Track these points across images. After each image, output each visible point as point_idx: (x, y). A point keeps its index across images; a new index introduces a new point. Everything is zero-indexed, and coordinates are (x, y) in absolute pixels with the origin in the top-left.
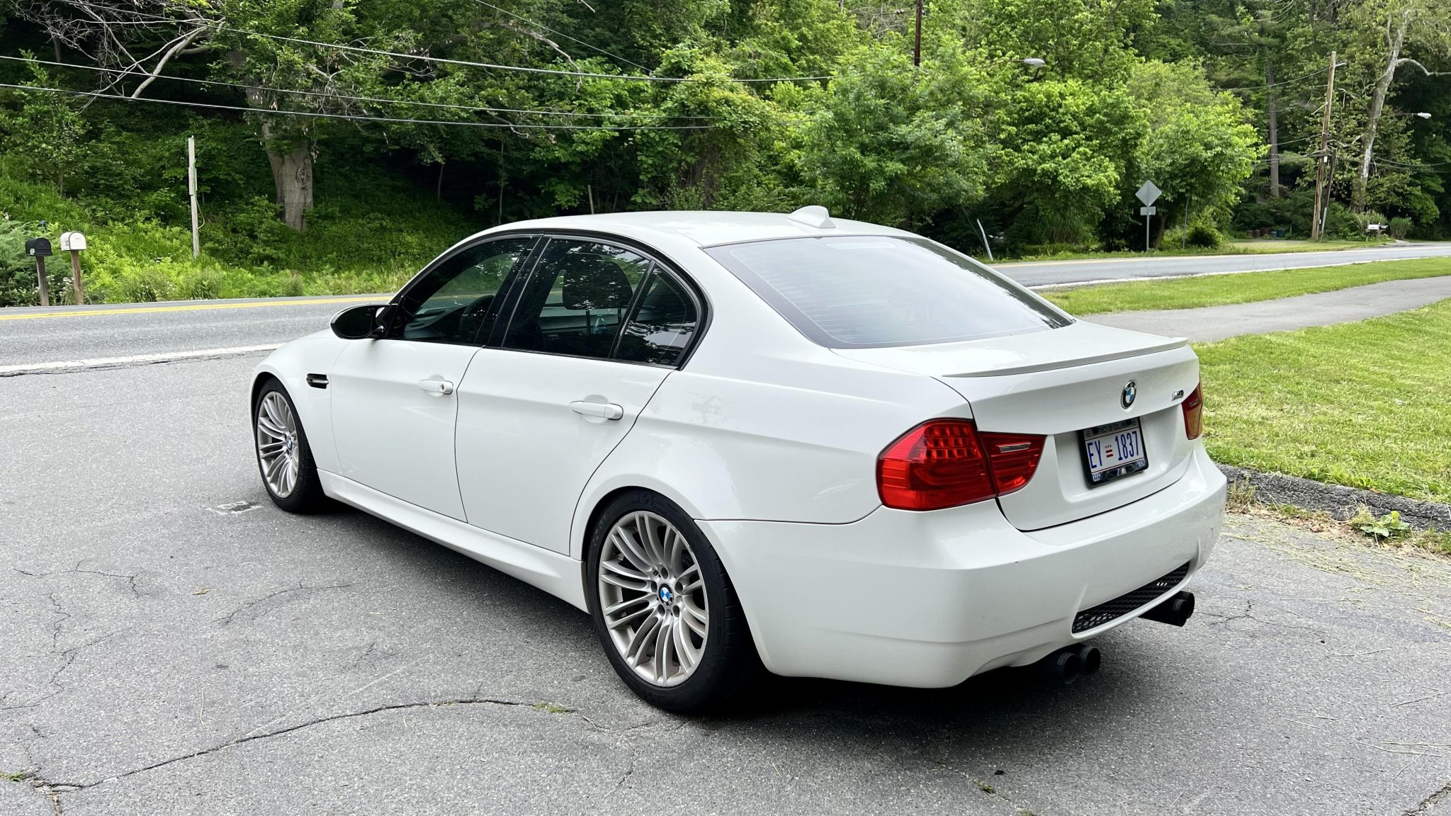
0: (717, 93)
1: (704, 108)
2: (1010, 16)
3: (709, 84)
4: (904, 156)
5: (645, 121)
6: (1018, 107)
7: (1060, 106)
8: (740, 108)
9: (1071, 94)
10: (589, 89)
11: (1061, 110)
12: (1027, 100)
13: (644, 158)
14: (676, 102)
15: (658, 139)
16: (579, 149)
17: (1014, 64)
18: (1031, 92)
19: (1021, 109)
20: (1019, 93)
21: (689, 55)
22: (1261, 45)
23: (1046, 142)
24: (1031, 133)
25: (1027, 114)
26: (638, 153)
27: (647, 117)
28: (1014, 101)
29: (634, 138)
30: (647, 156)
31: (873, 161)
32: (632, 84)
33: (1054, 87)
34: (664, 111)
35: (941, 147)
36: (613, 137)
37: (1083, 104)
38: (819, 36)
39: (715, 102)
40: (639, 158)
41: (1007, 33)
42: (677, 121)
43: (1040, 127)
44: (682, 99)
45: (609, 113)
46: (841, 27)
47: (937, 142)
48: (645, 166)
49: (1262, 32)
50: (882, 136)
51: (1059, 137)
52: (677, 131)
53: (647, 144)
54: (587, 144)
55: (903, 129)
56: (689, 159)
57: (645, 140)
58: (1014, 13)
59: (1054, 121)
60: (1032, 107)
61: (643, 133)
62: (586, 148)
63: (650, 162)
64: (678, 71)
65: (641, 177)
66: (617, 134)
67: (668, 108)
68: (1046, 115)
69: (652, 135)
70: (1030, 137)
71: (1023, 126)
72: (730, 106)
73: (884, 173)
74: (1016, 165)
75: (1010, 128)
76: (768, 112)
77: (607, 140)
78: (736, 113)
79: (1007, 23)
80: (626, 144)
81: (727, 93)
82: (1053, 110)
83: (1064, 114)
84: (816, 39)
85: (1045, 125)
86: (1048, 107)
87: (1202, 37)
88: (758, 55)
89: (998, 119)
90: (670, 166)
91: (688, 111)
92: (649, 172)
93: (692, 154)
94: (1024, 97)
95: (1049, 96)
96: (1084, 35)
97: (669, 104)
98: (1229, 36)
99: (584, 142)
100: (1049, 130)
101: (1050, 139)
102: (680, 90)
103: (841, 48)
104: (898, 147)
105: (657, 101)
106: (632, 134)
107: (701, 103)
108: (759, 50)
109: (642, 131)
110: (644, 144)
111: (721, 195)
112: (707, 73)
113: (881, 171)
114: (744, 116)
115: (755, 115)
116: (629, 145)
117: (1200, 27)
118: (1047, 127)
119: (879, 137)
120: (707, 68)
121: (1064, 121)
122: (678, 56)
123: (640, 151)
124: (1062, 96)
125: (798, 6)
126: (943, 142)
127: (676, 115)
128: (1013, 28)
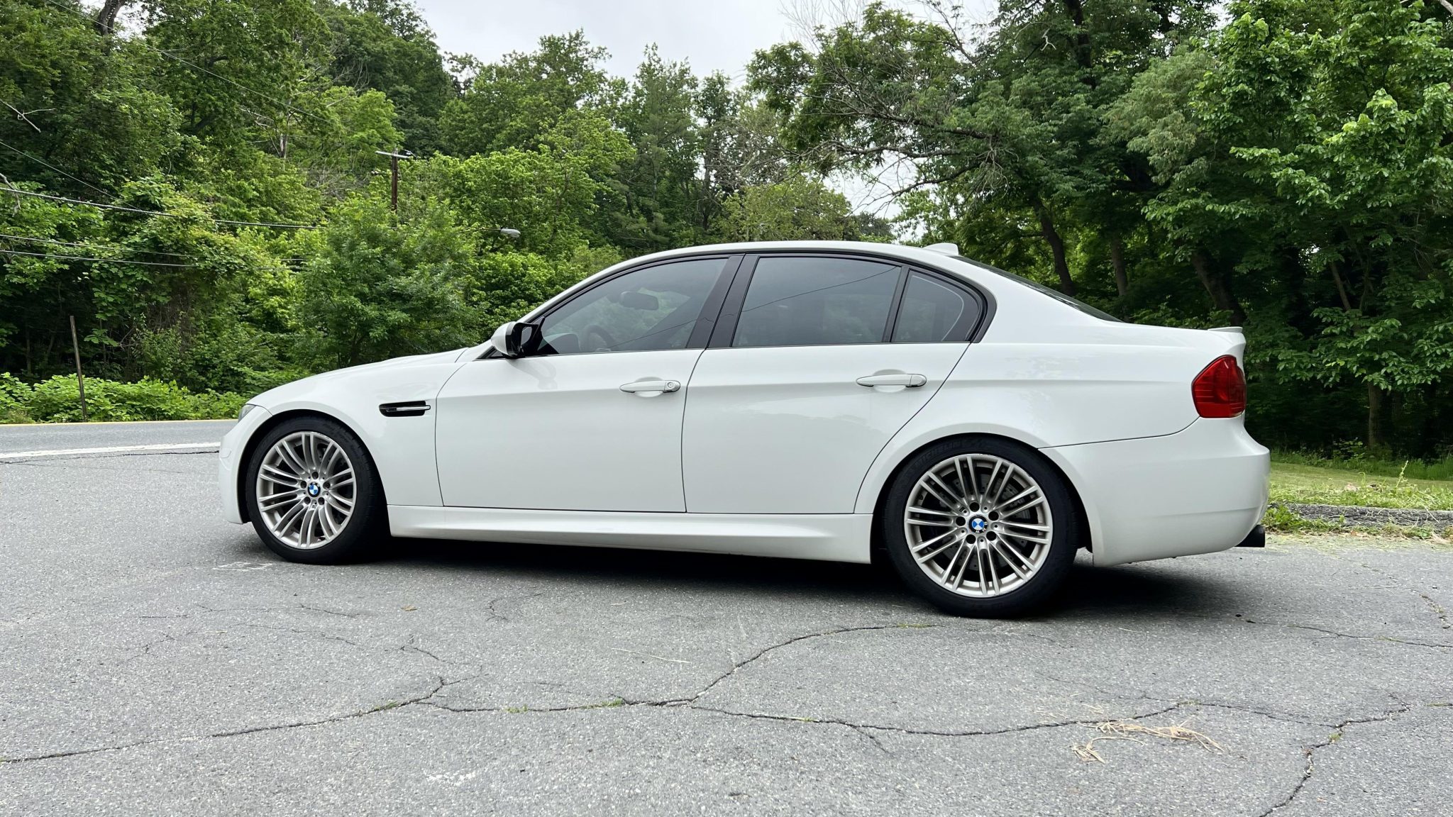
0: (196, 232)
1: (181, 246)
2: (469, 190)
3: (189, 221)
4: (405, 307)
5: (104, 255)
6: (486, 273)
7: (524, 275)
8: (222, 249)
9: (532, 266)
10: (25, 214)
11: (526, 279)
12: (493, 268)
13: (103, 295)
14: (146, 237)
15: (121, 276)
16: (15, 280)
17: (480, 235)
18: (496, 261)
19: (488, 275)
20: (485, 261)
21: (158, 190)
22: (656, 242)
23: (514, 307)
24: (499, 298)
25: (493, 281)
26: (94, 289)
27: (103, 250)
28: (481, 268)
29: (90, 272)
30: (107, 294)
31: (374, 310)
32: (81, 215)
33: (518, 259)
34: (128, 246)
35: (443, 299)
36: (61, 269)
37: (545, 275)
38: (270, 189)
39: (196, 240)
40: (96, 295)
41: (468, 206)
42: (147, 257)
43: (507, 293)
44: (152, 234)
45: (52, 243)
46: (292, 183)
47: (437, 294)
48: (104, 304)
49: (656, 231)
50: (381, 286)
51: (526, 303)
52: (145, 269)
53: (107, 279)
54: (25, 276)
55: (403, 281)
56: (161, 299)
57: (104, 275)
58: (473, 188)
59: (520, 289)
60: (498, 275)
61: (101, 268)
62: (23, 281)
63: (111, 300)
64: (146, 203)
65: (98, 316)
66: (66, 267)
67: (135, 243)
68: (511, 283)
69: (114, 270)
70: (498, 302)
71: (491, 291)
72: (210, 246)
73: (386, 321)
74: (490, 326)
75: (481, 292)
76: (253, 255)
77: (54, 274)
78: (219, 254)
79: (468, 197)
80: (80, 279)
81: (207, 233)
82: (517, 279)
83: (528, 283)
84: (267, 191)
85: (511, 291)
86: (513, 276)
87: (608, 231)
88: (216, 199)
89: (469, 283)
90: (137, 306)
91: (163, 247)
92: (109, 311)
93: (164, 294)
94: (490, 265)
95: (512, 265)
96: (535, 215)
97: (137, 239)
98: (630, 231)
99: (20, 273)
100: (515, 297)
101: (518, 304)
102: (154, 223)
103: (293, 204)
104: (399, 298)
105: (118, 233)
106: (88, 269)
107: (177, 242)
108: (219, 195)
109: (100, 265)
110: (102, 280)
111: (199, 339)
112: (187, 210)
113: (383, 320)
114: (229, 258)
115: (239, 257)
116: (84, 280)
117: (607, 222)
118: (513, 294)
119: (378, 287)
120: (178, 205)
121: (529, 289)
122: (144, 190)
123: (99, 287)
124: (524, 266)
125: (244, 157)
126: (444, 295)
127: (146, 251)
128: (474, 202)
